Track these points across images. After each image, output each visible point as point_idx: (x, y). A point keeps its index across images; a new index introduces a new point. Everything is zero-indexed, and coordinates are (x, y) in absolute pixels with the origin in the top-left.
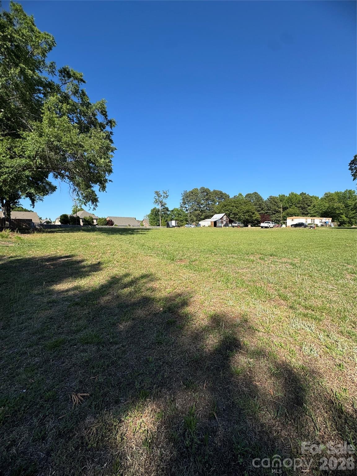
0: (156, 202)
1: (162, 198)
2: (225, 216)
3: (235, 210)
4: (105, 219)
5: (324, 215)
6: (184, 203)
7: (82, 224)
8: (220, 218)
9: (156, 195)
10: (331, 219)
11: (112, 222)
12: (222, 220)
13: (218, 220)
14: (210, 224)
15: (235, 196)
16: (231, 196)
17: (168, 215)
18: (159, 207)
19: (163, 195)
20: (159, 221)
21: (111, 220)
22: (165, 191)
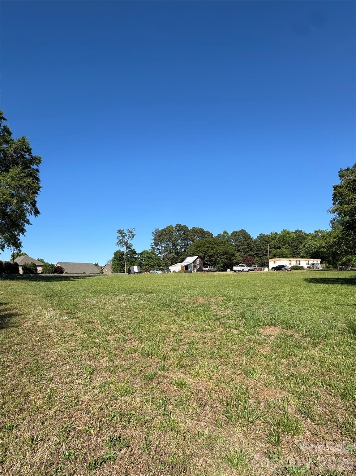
0: (120, 243)
1: (127, 238)
2: (199, 260)
3: (210, 251)
4: (53, 266)
5: (314, 256)
6: (156, 244)
7: (21, 271)
8: (193, 261)
9: (119, 235)
10: (319, 261)
11: (61, 269)
12: (195, 264)
13: (189, 264)
14: (180, 269)
15: (218, 235)
16: (215, 235)
17: (136, 259)
18: (123, 249)
19: (128, 234)
20: (124, 267)
21: (61, 267)
22: (130, 230)
